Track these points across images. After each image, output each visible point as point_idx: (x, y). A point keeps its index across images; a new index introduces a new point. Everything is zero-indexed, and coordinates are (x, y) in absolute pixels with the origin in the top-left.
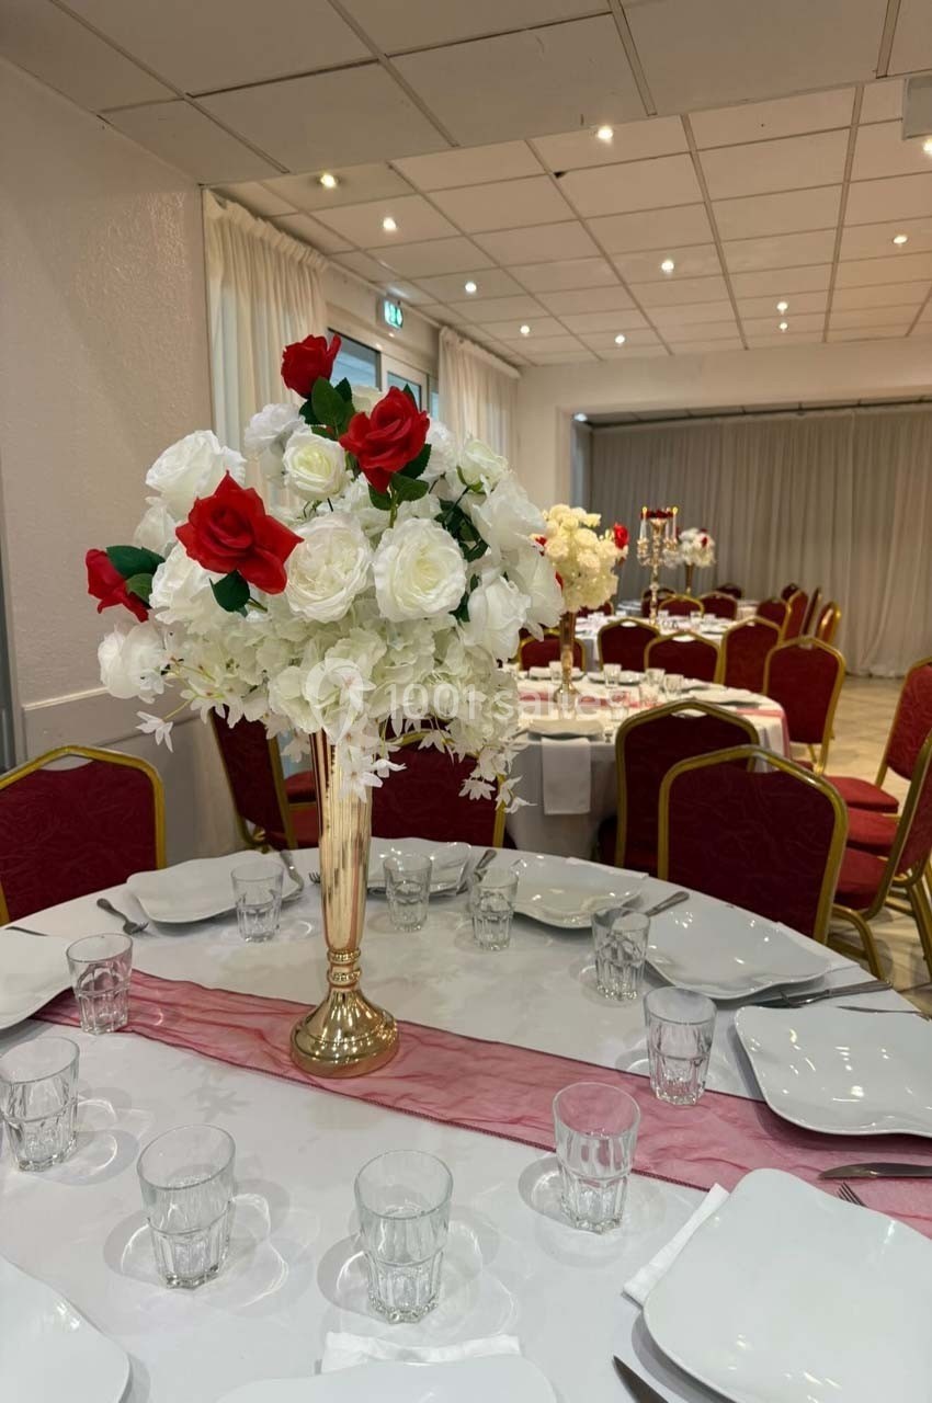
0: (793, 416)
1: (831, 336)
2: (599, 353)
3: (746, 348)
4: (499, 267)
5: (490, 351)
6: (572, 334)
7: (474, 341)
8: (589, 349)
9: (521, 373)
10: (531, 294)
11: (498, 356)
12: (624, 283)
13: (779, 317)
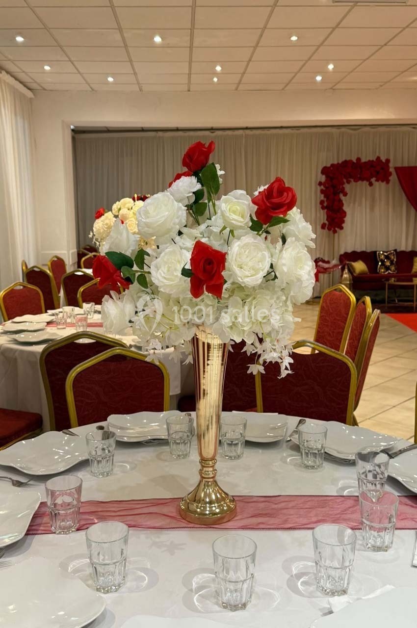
0: (207, 133)
1: (241, 87)
2: (92, 86)
3: (189, 91)
4: (45, 28)
5: (16, 79)
6: (79, 73)
7: (8, 72)
8: (87, 83)
9: (34, 95)
10: (61, 47)
11: (21, 82)
12: (126, 46)
13: (215, 74)
